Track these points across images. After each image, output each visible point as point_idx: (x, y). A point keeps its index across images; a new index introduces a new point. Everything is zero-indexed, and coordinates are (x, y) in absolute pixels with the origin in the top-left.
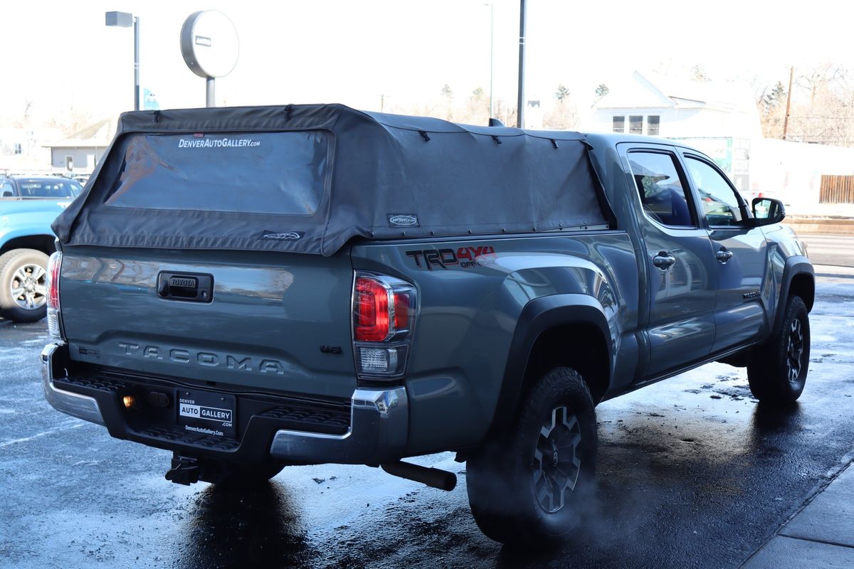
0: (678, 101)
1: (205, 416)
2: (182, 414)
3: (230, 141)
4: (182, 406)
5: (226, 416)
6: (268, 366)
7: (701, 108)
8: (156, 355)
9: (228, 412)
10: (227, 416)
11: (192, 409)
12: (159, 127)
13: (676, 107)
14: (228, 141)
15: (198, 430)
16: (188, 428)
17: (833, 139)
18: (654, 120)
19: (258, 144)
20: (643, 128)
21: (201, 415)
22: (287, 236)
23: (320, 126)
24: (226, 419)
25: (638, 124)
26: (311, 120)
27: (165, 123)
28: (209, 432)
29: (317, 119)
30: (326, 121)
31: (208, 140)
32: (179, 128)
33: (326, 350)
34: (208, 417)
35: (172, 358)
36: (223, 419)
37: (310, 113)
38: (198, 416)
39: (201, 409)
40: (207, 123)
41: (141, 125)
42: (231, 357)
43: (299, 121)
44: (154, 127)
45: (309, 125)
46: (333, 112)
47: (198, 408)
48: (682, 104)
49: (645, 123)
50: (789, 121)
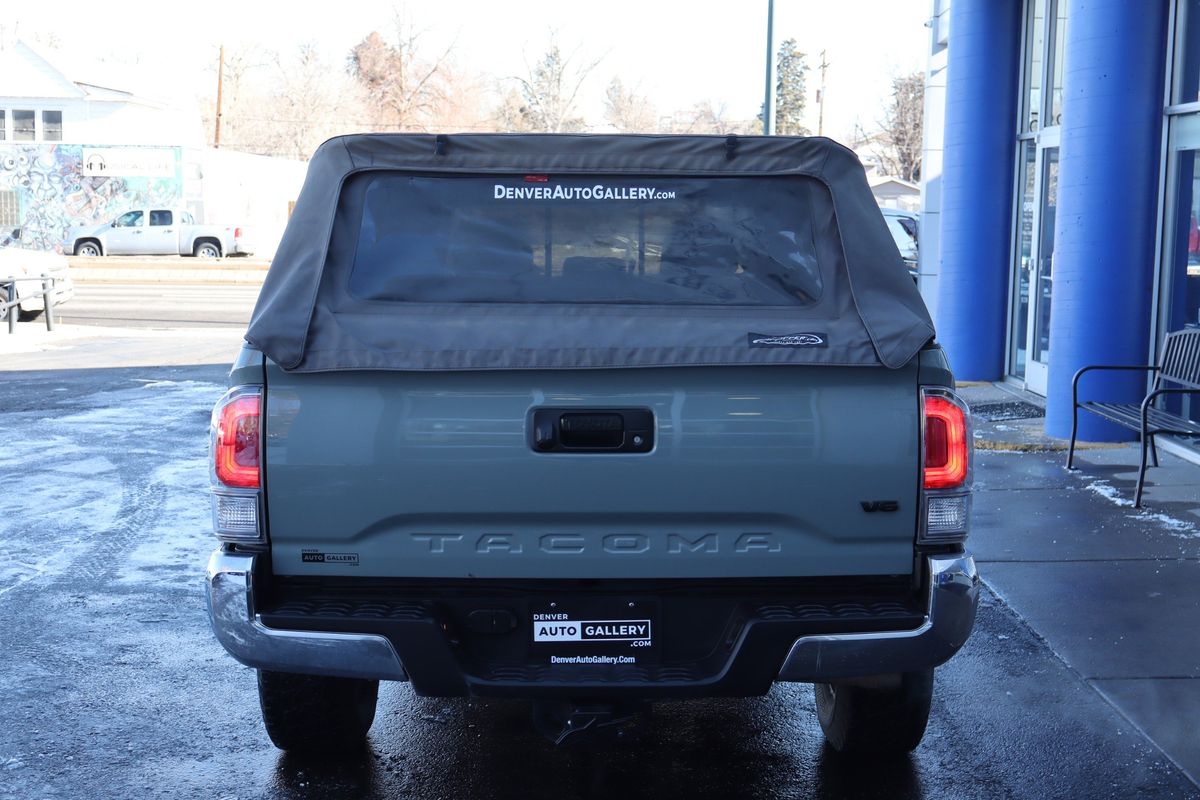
0: (89, 89)
1: (593, 637)
2: (538, 638)
3: (609, 190)
4: (538, 626)
5: (638, 631)
6: (752, 543)
7: (126, 102)
8: (506, 548)
9: (641, 624)
10: (642, 631)
11: (563, 628)
12: (441, 163)
13: (87, 98)
14: (605, 191)
15: (579, 660)
16: (555, 660)
17: (283, 150)
18: (53, 118)
19: (672, 195)
20: (36, 130)
21: (584, 635)
22: (803, 341)
23: (792, 171)
24: (638, 635)
25: (28, 122)
26: (776, 160)
27: (457, 156)
28: (605, 660)
29: (785, 160)
30: (802, 162)
31: (559, 188)
32: (492, 166)
33: (868, 508)
34: (600, 636)
35: (542, 549)
36: (633, 636)
37: (773, 150)
38: (578, 637)
39: (584, 627)
40: (556, 159)
41: (400, 157)
42: (675, 535)
43: (753, 161)
44: (430, 163)
45: (772, 169)
46: (816, 149)
47: (577, 625)
48: (96, 95)
49: (39, 119)
50: (221, 123)
